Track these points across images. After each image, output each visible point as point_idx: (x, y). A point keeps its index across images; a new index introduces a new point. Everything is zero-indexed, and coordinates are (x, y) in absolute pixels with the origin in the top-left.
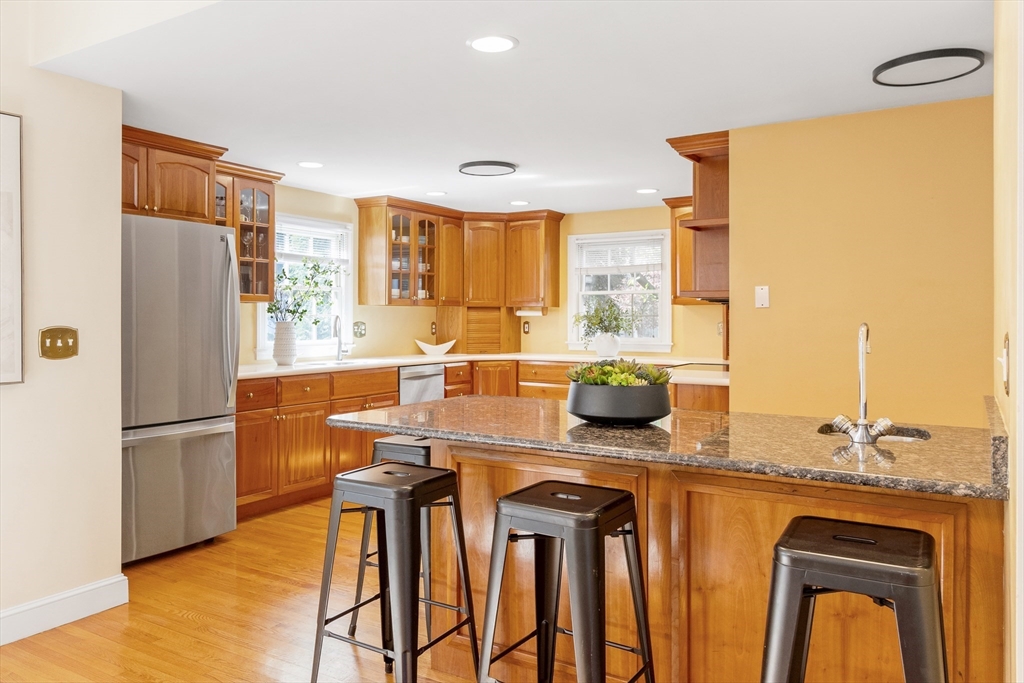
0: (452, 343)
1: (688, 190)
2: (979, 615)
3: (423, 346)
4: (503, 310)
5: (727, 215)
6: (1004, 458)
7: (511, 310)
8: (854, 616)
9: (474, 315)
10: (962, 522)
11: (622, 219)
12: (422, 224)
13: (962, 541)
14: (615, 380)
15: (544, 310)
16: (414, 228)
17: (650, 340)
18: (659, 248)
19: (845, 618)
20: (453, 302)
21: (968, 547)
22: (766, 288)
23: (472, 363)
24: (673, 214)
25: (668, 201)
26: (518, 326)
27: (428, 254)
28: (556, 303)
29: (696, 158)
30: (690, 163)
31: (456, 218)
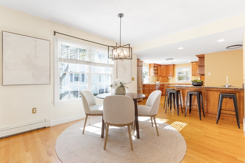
0: (160, 81)
1: (198, 60)
2: (241, 102)
3: (156, 82)
4: (166, 77)
5: (204, 64)
6: (244, 86)
7: (167, 77)
8: (227, 103)
9: (163, 78)
10: (239, 93)
11: (184, 65)
12: (157, 66)
13: (239, 95)
14: (198, 81)
15: (172, 77)
16: (156, 67)
17: (188, 81)
18: (189, 69)
19: (226, 103)
20: (160, 76)
21: (240, 96)
22: (210, 73)
23: (163, 84)
24: (192, 64)
25: (191, 62)
26: (168, 79)
27: (157, 70)
28: (174, 76)
29: (199, 57)
30: (198, 58)
31: (160, 65)
